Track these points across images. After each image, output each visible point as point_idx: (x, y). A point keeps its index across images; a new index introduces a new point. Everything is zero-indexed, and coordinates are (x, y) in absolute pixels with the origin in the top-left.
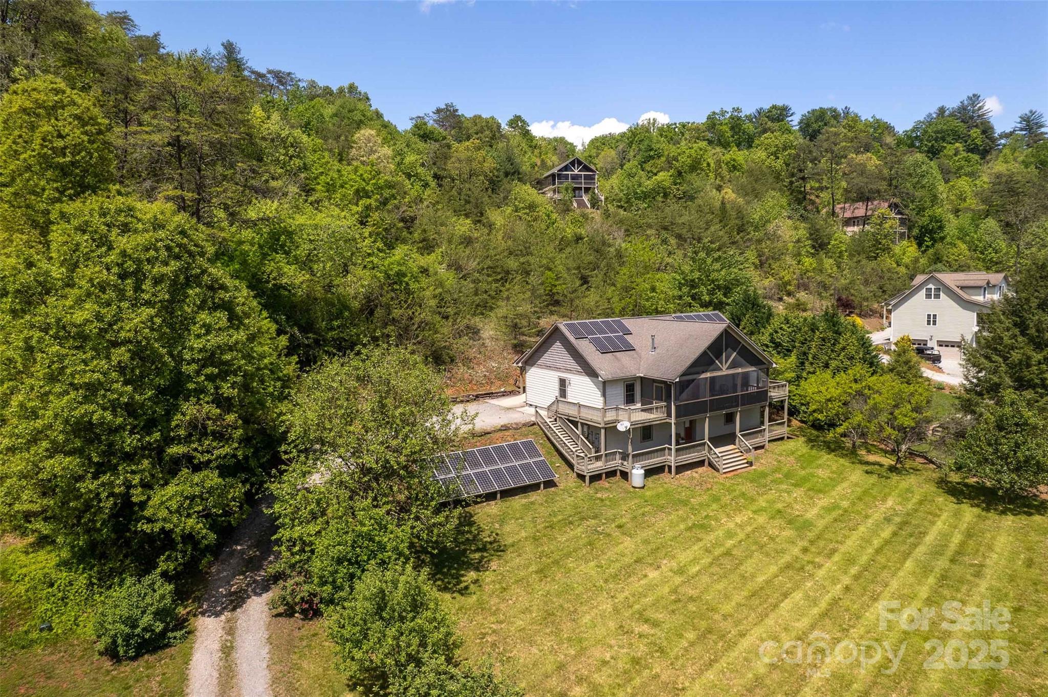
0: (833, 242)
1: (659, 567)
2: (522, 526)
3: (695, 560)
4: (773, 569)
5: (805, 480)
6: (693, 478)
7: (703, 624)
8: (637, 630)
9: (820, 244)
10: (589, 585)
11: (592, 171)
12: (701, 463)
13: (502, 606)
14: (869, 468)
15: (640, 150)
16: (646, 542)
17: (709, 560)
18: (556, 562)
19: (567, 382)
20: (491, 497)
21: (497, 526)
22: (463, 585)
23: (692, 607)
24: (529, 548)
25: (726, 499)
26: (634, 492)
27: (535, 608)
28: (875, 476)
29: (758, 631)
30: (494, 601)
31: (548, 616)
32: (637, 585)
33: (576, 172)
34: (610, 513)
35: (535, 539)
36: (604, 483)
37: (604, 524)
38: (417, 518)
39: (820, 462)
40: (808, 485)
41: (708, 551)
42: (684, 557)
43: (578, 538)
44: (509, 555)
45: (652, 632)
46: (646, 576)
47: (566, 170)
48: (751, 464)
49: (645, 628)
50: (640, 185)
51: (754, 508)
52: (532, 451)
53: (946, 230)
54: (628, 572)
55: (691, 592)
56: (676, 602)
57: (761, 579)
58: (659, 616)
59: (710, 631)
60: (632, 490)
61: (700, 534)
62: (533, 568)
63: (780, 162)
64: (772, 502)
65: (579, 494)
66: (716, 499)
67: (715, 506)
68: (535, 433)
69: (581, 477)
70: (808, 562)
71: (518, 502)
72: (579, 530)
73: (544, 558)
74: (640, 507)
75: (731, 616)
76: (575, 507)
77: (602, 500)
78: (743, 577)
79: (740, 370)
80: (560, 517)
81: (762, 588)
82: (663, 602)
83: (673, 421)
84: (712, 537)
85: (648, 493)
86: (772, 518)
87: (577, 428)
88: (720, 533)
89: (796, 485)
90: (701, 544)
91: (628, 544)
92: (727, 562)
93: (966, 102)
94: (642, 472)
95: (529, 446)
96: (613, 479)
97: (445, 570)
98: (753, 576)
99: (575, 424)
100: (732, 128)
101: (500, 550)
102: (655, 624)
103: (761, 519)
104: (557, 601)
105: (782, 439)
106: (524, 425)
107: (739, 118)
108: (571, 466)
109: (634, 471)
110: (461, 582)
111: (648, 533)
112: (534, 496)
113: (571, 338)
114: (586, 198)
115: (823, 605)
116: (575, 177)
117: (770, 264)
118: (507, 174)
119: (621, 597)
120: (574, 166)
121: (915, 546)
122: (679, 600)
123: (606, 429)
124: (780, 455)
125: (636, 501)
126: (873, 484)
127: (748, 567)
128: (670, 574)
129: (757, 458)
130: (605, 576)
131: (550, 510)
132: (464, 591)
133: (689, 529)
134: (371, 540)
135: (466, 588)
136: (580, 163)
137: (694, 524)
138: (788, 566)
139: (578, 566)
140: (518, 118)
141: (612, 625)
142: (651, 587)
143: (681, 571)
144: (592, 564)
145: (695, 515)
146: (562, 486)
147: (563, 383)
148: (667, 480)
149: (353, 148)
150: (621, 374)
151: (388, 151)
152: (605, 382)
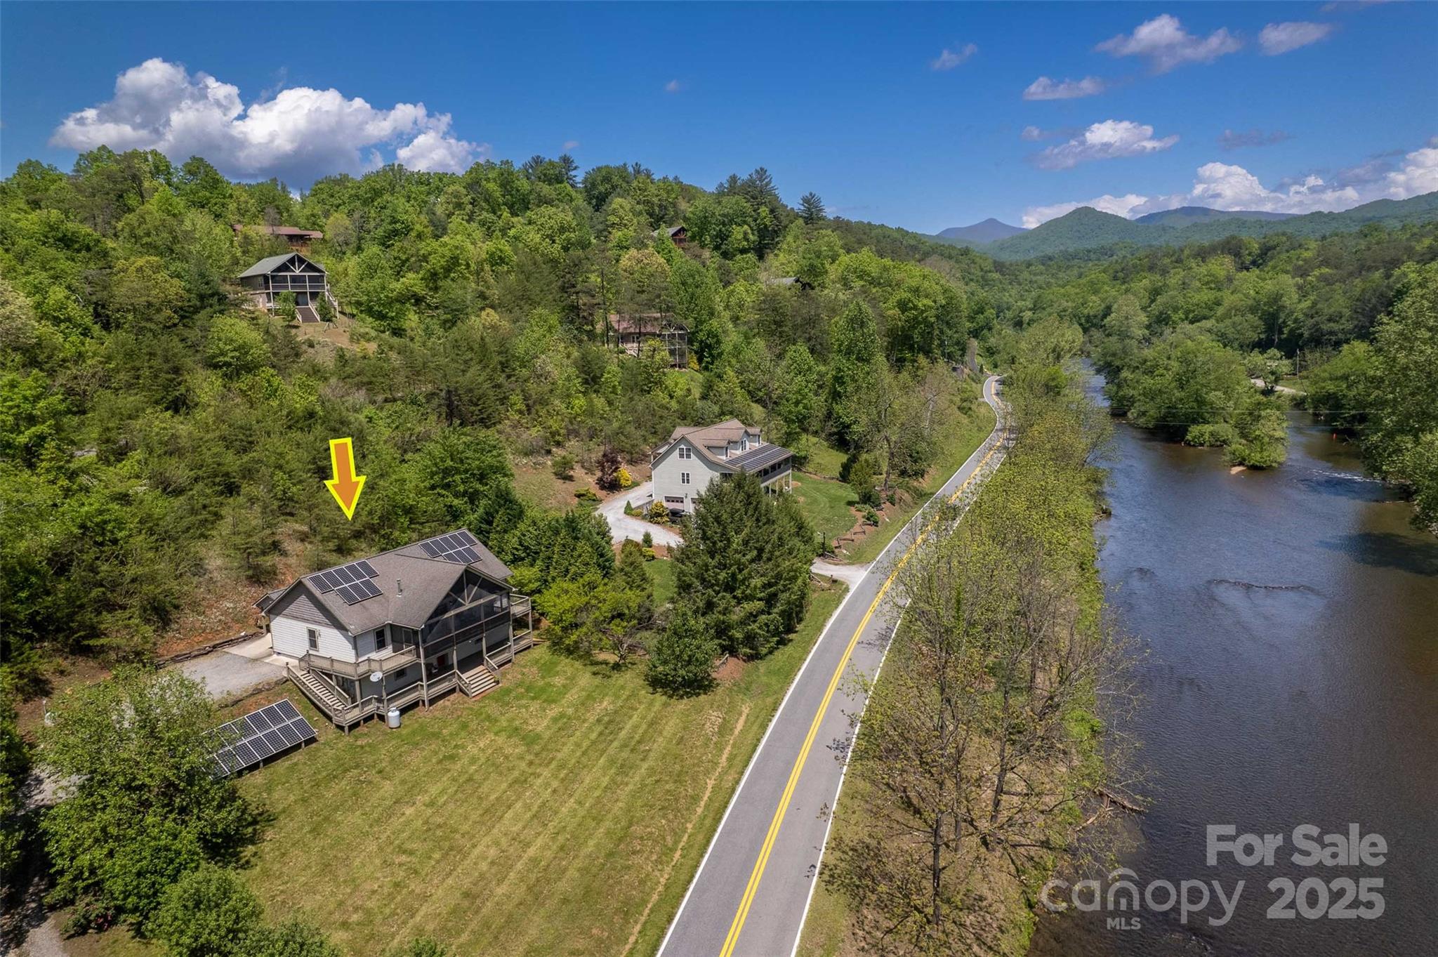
0: (606, 375)
1: (414, 803)
2: (290, 790)
3: (443, 791)
4: (504, 786)
5: (543, 690)
6: (445, 708)
7: (446, 844)
8: (397, 861)
9: (591, 378)
10: (357, 833)
12: (453, 691)
13: (285, 869)
14: (595, 669)
15: (382, 220)
16: (403, 782)
17: (455, 789)
18: (326, 819)
19: (317, 635)
20: (254, 767)
21: (265, 795)
22: (243, 861)
23: (439, 833)
24: (299, 810)
25: (473, 725)
26: (392, 733)
27: (313, 863)
28: (600, 676)
29: (487, 840)
30: (276, 866)
31: (326, 868)
32: (396, 822)
33: (297, 272)
34: (371, 758)
35: (304, 800)
36: (363, 729)
37: (365, 772)
38: (199, 819)
39: (558, 669)
40: (544, 697)
41: (454, 780)
42: (434, 790)
43: (343, 791)
44: (283, 820)
45: (408, 860)
46: (403, 814)
48: (498, 682)
49: (404, 858)
50: (383, 288)
51: (496, 729)
52: (290, 712)
53: (723, 346)
54: (389, 813)
55: (440, 820)
56: (427, 831)
57: (493, 797)
58: (415, 846)
59: (451, 849)
60: (389, 731)
61: (447, 764)
62: (307, 829)
63: (557, 246)
64: (512, 720)
65: (340, 746)
66: (464, 726)
67: (463, 734)
68: (289, 690)
69: (341, 728)
70: (531, 774)
71: (282, 765)
72: (344, 782)
73: (315, 818)
74: (397, 748)
75: (468, 833)
76: (338, 759)
77: (362, 747)
78: (480, 798)
79: (482, 601)
80: (324, 774)
81: (493, 805)
82: (417, 834)
83: (422, 661)
84: (458, 766)
85: (404, 732)
86: (509, 737)
87: (331, 679)
88: (466, 761)
89: (533, 699)
90: (449, 775)
91: (387, 787)
92: (469, 788)
93: (754, 176)
94: (398, 713)
95: (285, 707)
96: (370, 723)
97: (222, 851)
98: (487, 796)
99: (330, 676)
100: (502, 185)
101: (271, 820)
102: (411, 853)
103: (500, 740)
104: (331, 853)
105: (529, 647)
106: (277, 683)
107: (510, 173)
108: (330, 718)
109: (390, 714)
110: (241, 858)
111: (404, 774)
112: (296, 757)
113: (317, 592)
114: (312, 306)
115: (535, 808)
116: (296, 280)
117: (537, 411)
119: (384, 837)
120: (293, 264)
121: (612, 741)
122: (430, 829)
123: (360, 680)
124: (524, 667)
125: (394, 742)
126: (597, 686)
127: (485, 789)
128: (424, 808)
129: (503, 675)
130: (370, 822)
131: (314, 767)
132: (247, 865)
133: (440, 762)
134: (169, 850)
135: (248, 862)
136: (301, 260)
137: (445, 756)
138: (516, 781)
139: (346, 818)
141: (377, 861)
142: (408, 823)
143: (431, 804)
144: (358, 813)
145: (445, 746)
146: (322, 740)
147: (312, 634)
148: (421, 714)
150: (370, 625)
152: (356, 636)
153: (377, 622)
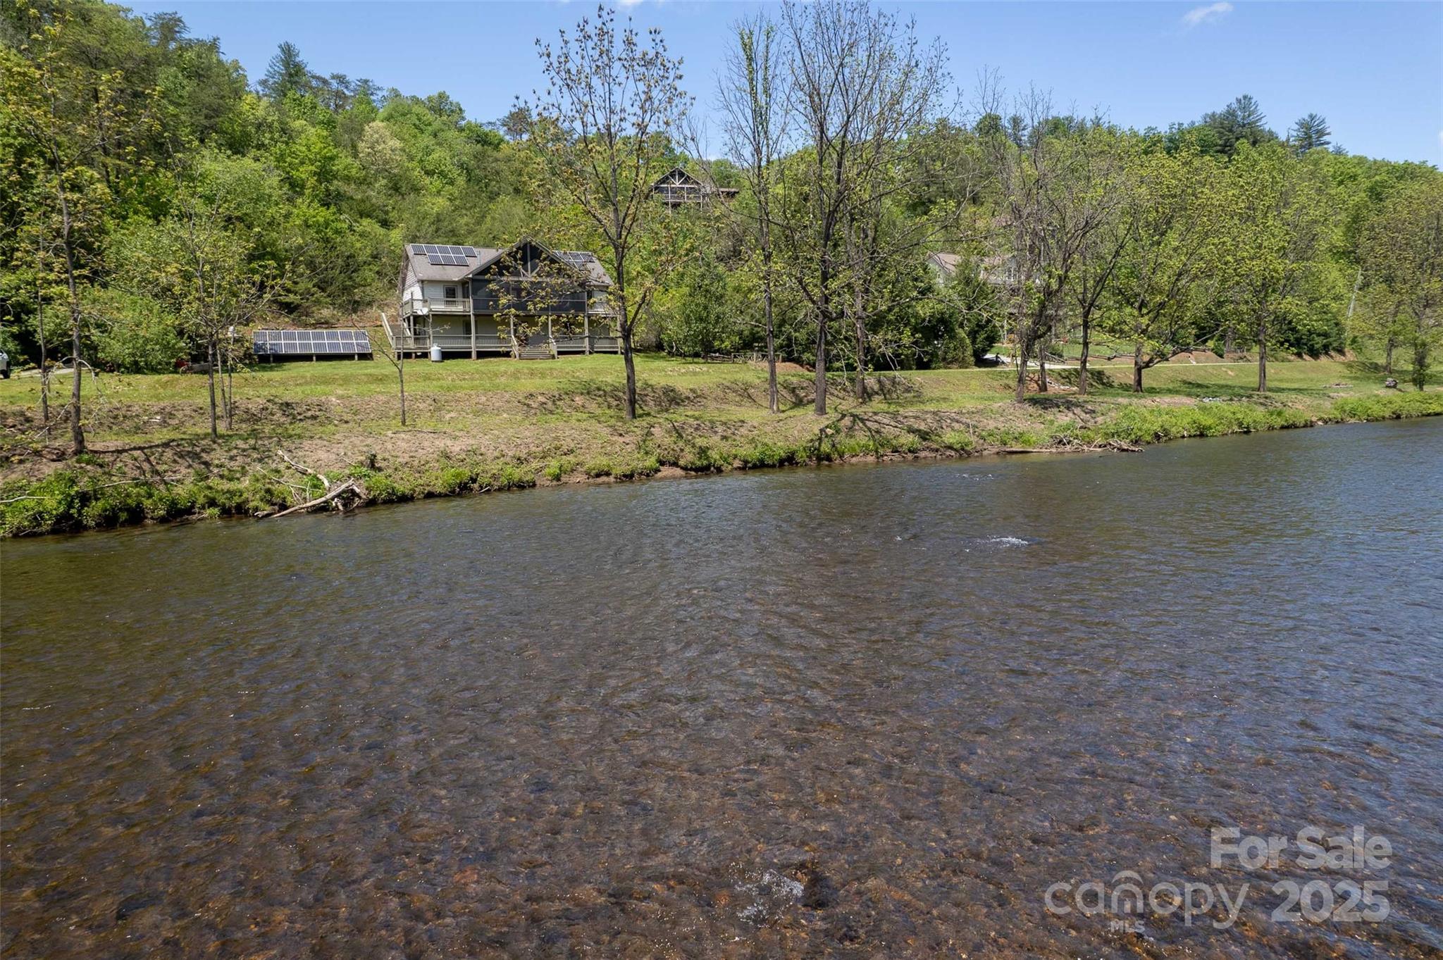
11: (698, 184)
12: (507, 354)
20: (307, 358)
33: (677, 185)
47: (667, 183)
52: (361, 337)
60: (429, 363)
83: (472, 312)
94: (438, 349)
95: (360, 334)
106: (371, 326)
109: (432, 348)
116: (675, 191)
120: (675, 178)
123: (414, 316)
136: (681, 174)
146: (377, 361)
148: (466, 361)
149: (362, 141)
150: (438, 278)
151: (397, 144)
152: (423, 281)
153: (445, 278)
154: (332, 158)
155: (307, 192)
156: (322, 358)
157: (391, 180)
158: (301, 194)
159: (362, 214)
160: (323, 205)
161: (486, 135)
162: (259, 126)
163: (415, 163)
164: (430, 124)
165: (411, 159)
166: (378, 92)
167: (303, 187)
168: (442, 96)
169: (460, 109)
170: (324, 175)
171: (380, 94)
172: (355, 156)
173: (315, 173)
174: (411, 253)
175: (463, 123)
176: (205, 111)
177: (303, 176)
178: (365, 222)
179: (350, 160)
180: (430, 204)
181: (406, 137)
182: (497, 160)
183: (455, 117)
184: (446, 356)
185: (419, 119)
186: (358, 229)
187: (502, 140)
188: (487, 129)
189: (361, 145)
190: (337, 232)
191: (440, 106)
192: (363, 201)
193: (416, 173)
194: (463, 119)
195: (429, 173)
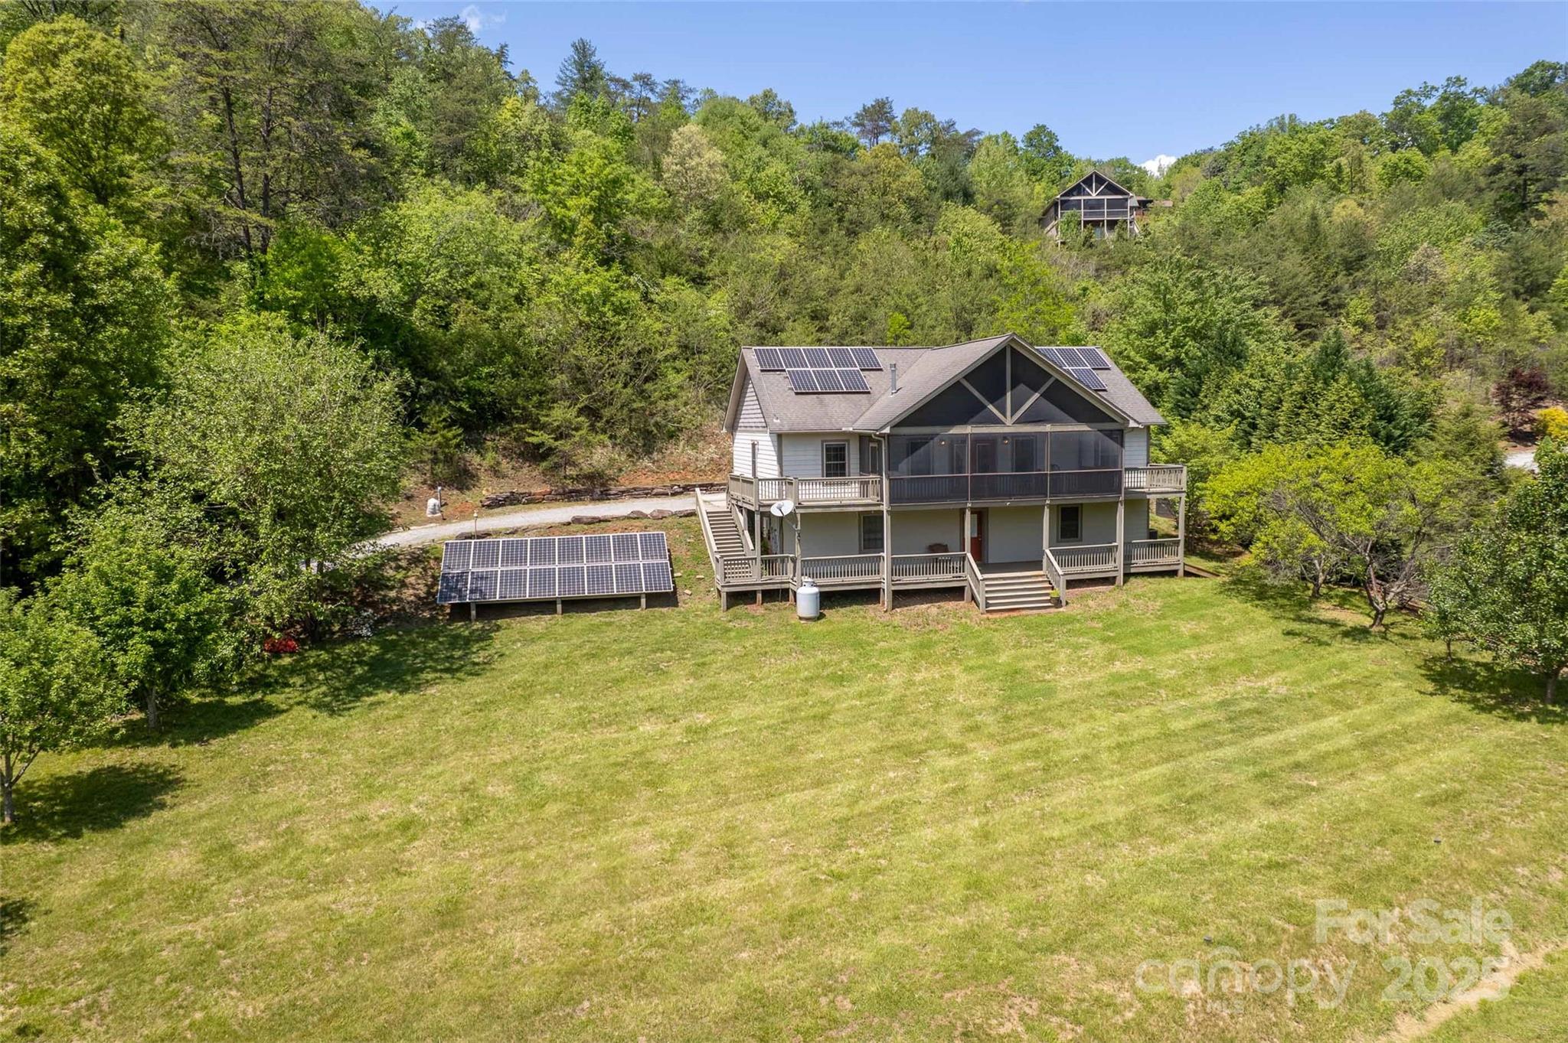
2: (554, 650)
3: (750, 719)
11: (1123, 193)
12: (958, 593)
14: (1299, 627)
15: (1243, 164)
16: (712, 687)
17: (776, 721)
19: (757, 451)
26: (794, 625)
28: (1300, 639)
33: (1094, 196)
36: (757, 608)
39: (1207, 612)
40: (1133, 642)
47: (1079, 194)
48: (1056, 603)
52: (654, 549)
60: (795, 621)
64: (1025, 658)
65: (700, 620)
67: (906, 655)
68: (686, 527)
74: (776, 644)
76: (670, 635)
79: (1048, 428)
80: (626, 645)
83: (885, 507)
85: (817, 629)
90: (798, 700)
94: (816, 595)
95: (653, 542)
103: (963, 679)
106: (675, 514)
107: (1459, 97)
109: (798, 589)
111: (733, 678)
116: (1092, 205)
117: (1395, 322)
118: (948, 195)
120: (1090, 187)
123: (761, 514)
125: (782, 637)
128: (679, 731)
131: (624, 634)
136: (1100, 180)
140: (1041, 129)
145: (854, 663)
146: (682, 607)
147: (754, 451)
148: (872, 614)
149: (668, 154)
150: (811, 426)
151: (716, 155)
152: (780, 436)
153: (827, 426)
154: (616, 183)
155: (578, 241)
156: (575, 605)
157: (707, 209)
158: (569, 244)
159: (666, 270)
160: (602, 263)
161: (835, 139)
162: (523, 139)
163: (742, 184)
164: (757, 129)
165: (736, 178)
166: (690, 95)
167: (572, 230)
168: (768, 96)
169: (791, 111)
170: (605, 210)
171: (692, 97)
172: (658, 177)
173: (592, 208)
174: (754, 367)
175: (795, 128)
176: (445, 125)
177: (573, 214)
178: (670, 282)
179: (650, 184)
180: (769, 249)
181: (729, 146)
182: (853, 173)
183: (785, 121)
184: (829, 599)
185: (743, 123)
186: (659, 298)
187: (856, 146)
188: (835, 130)
189: (667, 160)
190: (621, 310)
191: (768, 106)
192: (667, 247)
193: (743, 198)
194: (795, 123)
195: (761, 197)
